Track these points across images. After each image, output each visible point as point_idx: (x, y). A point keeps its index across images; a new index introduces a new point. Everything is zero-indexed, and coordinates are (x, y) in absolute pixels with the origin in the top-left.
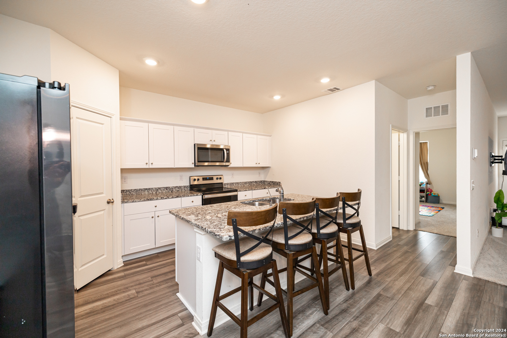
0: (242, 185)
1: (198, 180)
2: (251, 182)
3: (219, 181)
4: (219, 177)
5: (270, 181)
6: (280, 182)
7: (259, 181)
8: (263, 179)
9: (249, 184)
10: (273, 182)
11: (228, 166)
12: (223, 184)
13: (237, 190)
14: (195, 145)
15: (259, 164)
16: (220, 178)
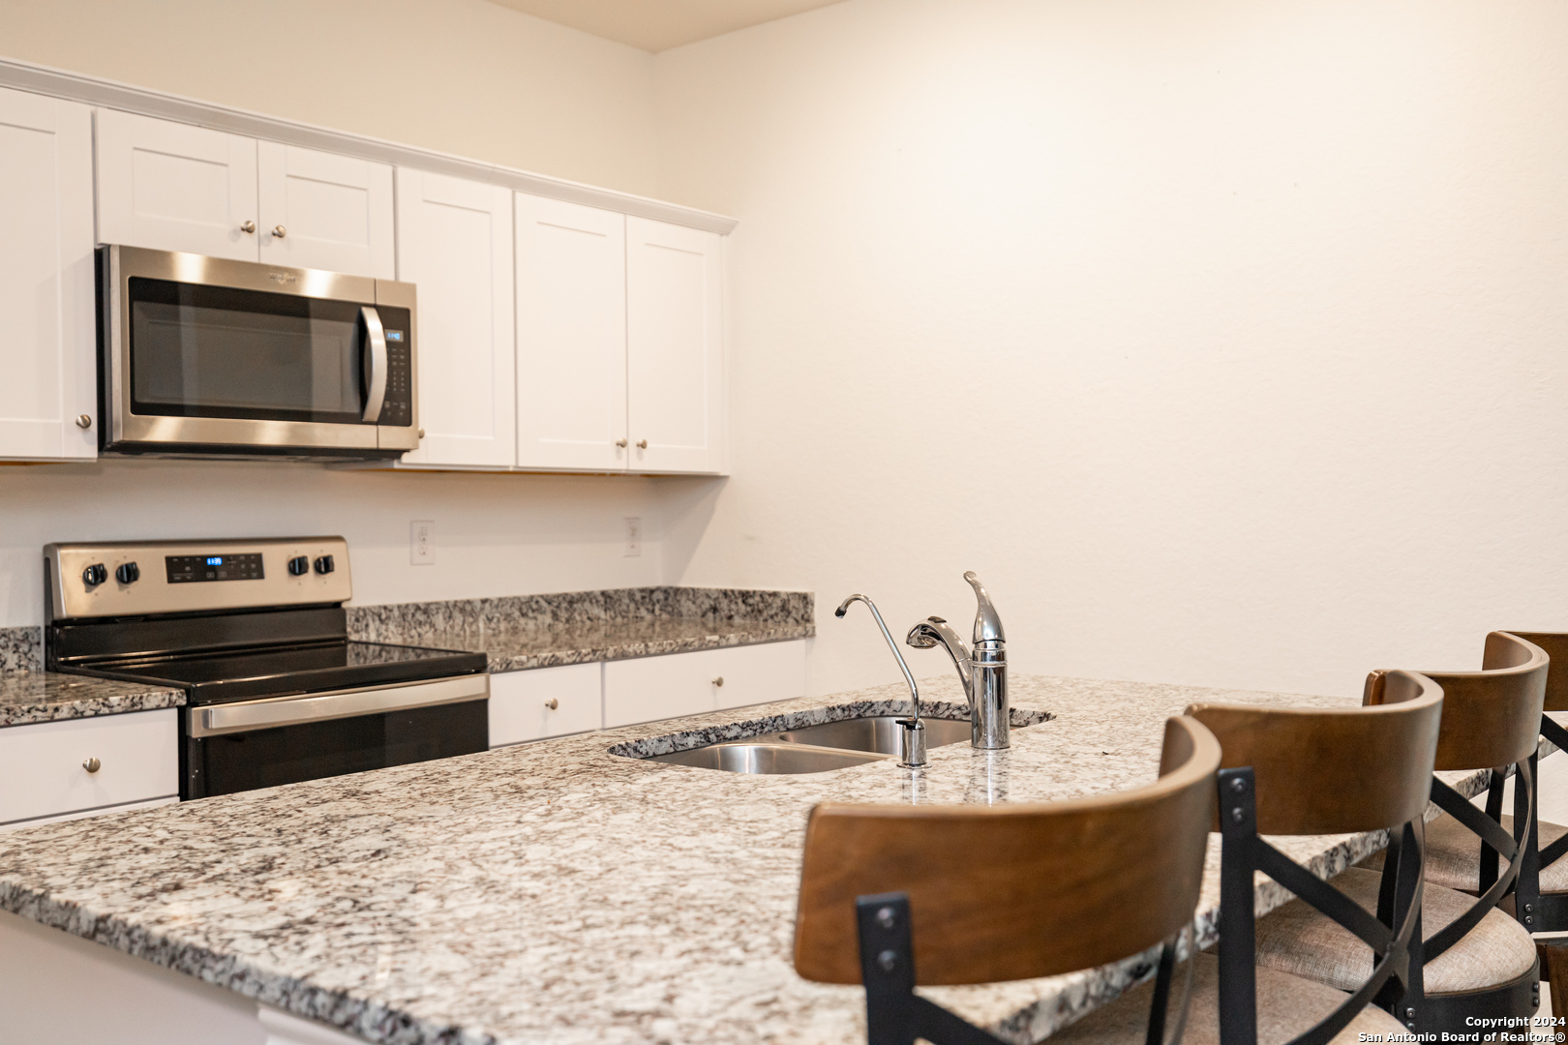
0: (503, 626)
1: (129, 574)
2: (572, 601)
3: (311, 589)
4: (312, 552)
5: (725, 593)
6: (805, 599)
7: (631, 594)
8: (657, 579)
9: (555, 616)
10: (745, 595)
11: (397, 454)
12: (350, 619)
13: (483, 657)
14: (101, 256)
15: (643, 446)
16: (325, 566)
